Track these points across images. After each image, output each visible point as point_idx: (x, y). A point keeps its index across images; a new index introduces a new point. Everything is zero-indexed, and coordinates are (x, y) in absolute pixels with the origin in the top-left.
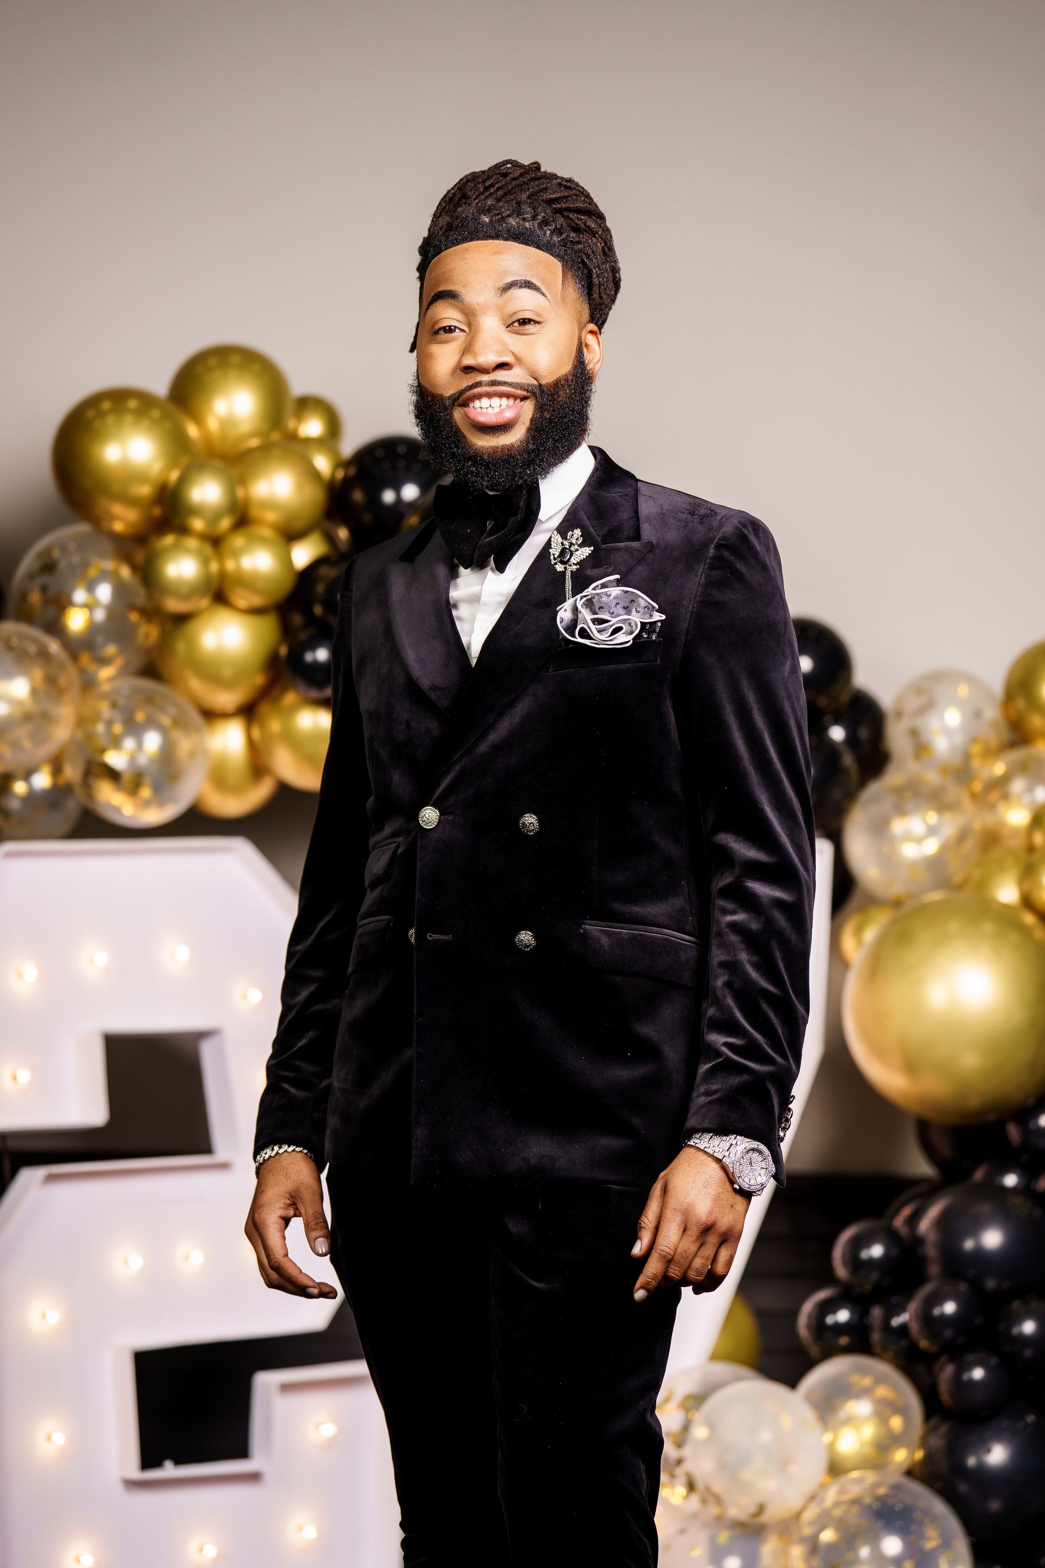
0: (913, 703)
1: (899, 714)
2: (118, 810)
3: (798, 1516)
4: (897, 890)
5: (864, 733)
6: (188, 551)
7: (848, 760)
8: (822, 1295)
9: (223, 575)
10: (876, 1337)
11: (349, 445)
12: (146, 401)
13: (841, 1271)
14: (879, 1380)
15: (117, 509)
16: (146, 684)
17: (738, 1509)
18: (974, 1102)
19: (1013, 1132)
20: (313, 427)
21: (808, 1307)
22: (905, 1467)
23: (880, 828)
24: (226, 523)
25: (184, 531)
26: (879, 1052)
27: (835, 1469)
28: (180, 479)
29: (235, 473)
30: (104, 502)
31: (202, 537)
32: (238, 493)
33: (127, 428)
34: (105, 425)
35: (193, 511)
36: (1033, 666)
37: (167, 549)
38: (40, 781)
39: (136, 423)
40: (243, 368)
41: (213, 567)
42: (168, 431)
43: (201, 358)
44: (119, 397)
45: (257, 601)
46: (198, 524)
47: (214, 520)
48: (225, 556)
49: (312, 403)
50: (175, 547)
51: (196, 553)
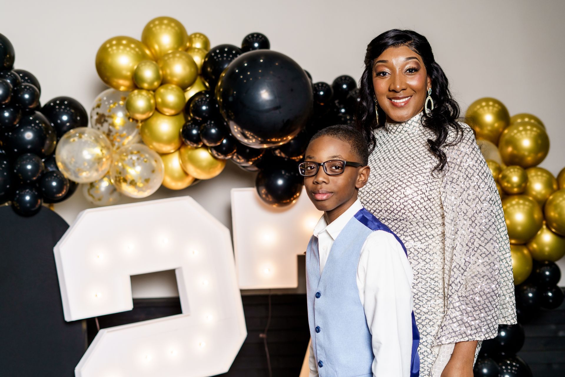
2: (130, 193)
6: (142, 95)
9: (156, 103)
12: (131, 40)
15: (121, 82)
16: (140, 146)
20: (198, 45)
24: (156, 84)
25: (141, 89)
28: (138, 68)
29: (161, 65)
30: (116, 80)
31: (148, 90)
32: (161, 72)
33: (120, 51)
34: (113, 50)
35: (142, 80)
36: (475, 109)
37: (135, 95)
38: (105, 184)
39: (124, 49)
40: (168, 25)
41: (152, 101)
42: (137, 53)
43: (153, 22)
44: (119, 39)
45: (173, 112)
46: (146, 85)
47: (151, 83)
48: (157, 96)
49: (198, 35)
50: (138, 95)
51: (145, 97)
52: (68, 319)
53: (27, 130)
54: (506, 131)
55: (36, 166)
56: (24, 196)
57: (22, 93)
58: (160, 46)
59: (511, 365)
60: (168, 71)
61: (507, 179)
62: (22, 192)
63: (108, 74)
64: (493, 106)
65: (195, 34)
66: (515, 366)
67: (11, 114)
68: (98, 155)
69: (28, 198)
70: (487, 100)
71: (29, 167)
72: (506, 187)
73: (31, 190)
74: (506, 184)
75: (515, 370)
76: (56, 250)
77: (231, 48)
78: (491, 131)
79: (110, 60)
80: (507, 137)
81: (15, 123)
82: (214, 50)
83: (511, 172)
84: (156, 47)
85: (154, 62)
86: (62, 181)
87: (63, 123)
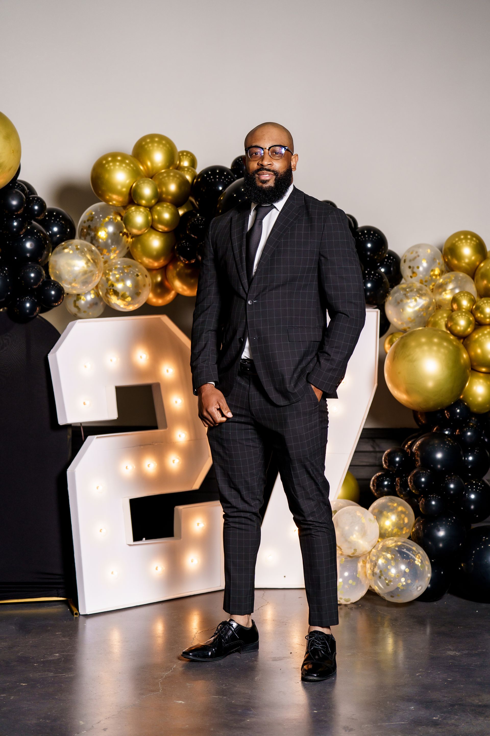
0: (410, 256)
2: (119, 306)
3: (369, 553)
4: (405, 326)
5: (392, 269)
6: (140, 211)
7: (386, 279)
9: (153, 220)
10: (398, 490)
11: (198, 171)
12: (124, 157)
13: (385, 466)
14: (399, 505)
15: (115, 197)
16: (127, 259)
17: (348, 551)
18: (432, 403)
19: (447, 415)
20: (186, 163)
22: (408, 535)
23: (399, 304)
24: (153, 201)
25: (139, 205)
26: (397, 386)
27: (383, 535)
28: (137, 186)
29: (157, 183)
30: (110, 195)
31: (145, 207)
32: (158, 190)
33: (117, 167)
34: (109, 166)
35: (142, 198)
36: (454, 242)
37: (133, 212)
38: (90, 297)
39: (121, 165)
40: (159, 142)
41: (150, 218)
42: (132, 168)
43: (143, 139)
44: (114, 156)
45: (166, 229)
46: (144, 202)
47: (149, 200)
48: (154, 213)
49: (185, 154)
50: (136, 211)
51: (143, 213)
52: (61, 422)
53: (27, 240)
54: (482, 265)
55: (39, 274)
56: (25, 303)
57: (32, 204)
58: (152, 162)
59: (477, 485)
60: (164, 189)
61: (481, 309)
62: (22, 299)
63: (104, 188)
64: (471, 239)
65: (182, 152)
66: (480, 486)
67: (19, 223)
68: (83, 267)
69: (28, 305)
70: (466, 233)
71: (32, 275)
72: (478, 317)
73: (31, 297)
74: (479, 315)
75: (479, 489)
76: (50, 357)
77: (222, 169)
78: (468, 264)
79: (107, 176)
80: (482, 270)
81: (21, 233)
82: (205, 172)
83: (484, 303)
84: (149, 164)
85: (150, 179)
86: (60, 291)
87: (55, 234)
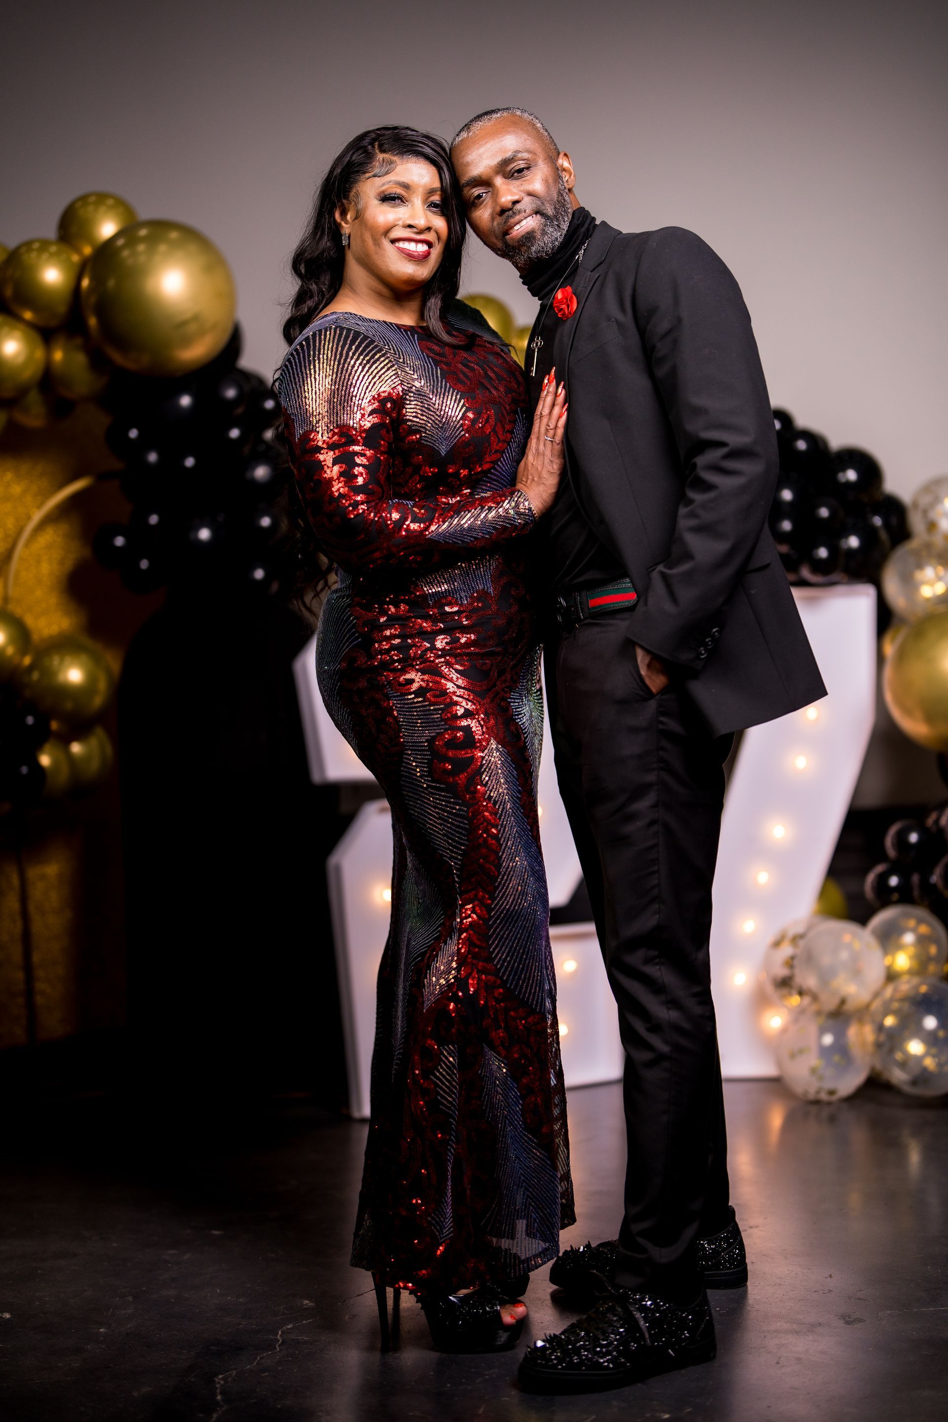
0: (925, 501)
1: (915, 505)
3: (868, 1006)
4: (918, 614)
5: (894, 521)
8: (880, 868)
10: (916, 893)
13: (891, 852)
14: (920, 921)
17: (831, 1004)
21: (871, 878)
22: (938, 975)
23: (907, 577)
26: (908, 711)
27: (891, 976)
52: (316, 778)
69: (259, 574)
73: (265, 562)
76: (295, 665)
81: (245, 451)
